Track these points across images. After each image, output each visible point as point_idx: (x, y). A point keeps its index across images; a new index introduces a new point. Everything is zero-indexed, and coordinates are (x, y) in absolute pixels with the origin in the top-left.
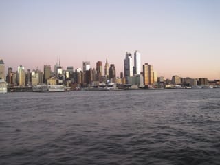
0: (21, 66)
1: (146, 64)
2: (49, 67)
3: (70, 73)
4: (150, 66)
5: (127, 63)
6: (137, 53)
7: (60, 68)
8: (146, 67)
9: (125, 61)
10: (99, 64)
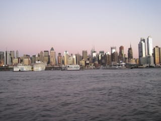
0: (66, 52)
1: (157, 47)
2: (86, 52)
3: (102, 56)
4: (159, 48)
5: (140, 46)
6: (149, 38)
7: (95, 52)
8: (156, 49)
9: (139, 45)
10: (121, 48)
